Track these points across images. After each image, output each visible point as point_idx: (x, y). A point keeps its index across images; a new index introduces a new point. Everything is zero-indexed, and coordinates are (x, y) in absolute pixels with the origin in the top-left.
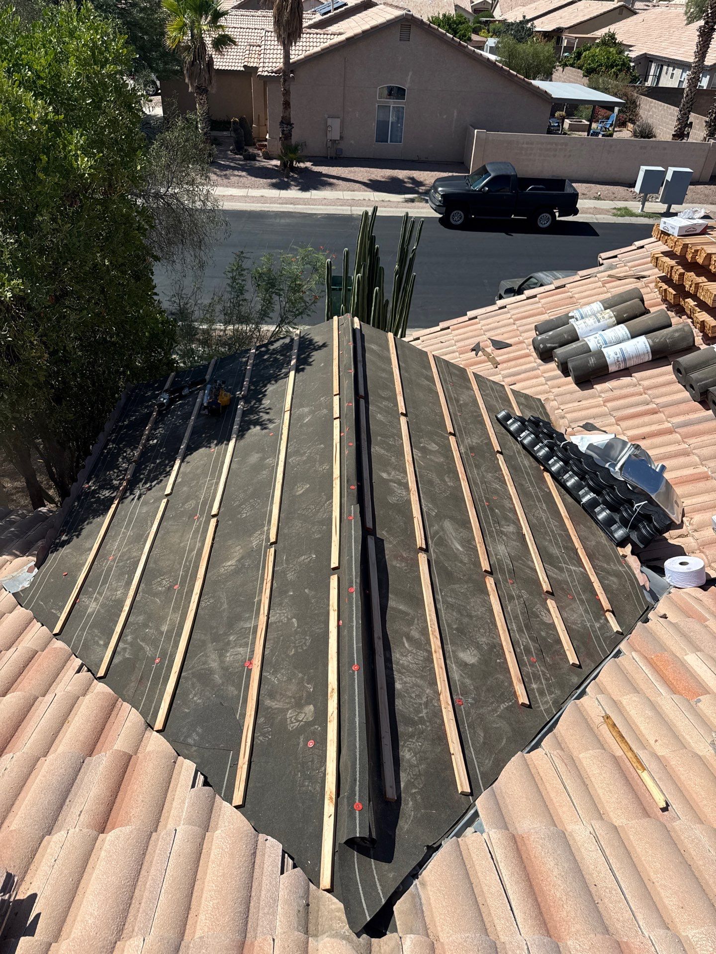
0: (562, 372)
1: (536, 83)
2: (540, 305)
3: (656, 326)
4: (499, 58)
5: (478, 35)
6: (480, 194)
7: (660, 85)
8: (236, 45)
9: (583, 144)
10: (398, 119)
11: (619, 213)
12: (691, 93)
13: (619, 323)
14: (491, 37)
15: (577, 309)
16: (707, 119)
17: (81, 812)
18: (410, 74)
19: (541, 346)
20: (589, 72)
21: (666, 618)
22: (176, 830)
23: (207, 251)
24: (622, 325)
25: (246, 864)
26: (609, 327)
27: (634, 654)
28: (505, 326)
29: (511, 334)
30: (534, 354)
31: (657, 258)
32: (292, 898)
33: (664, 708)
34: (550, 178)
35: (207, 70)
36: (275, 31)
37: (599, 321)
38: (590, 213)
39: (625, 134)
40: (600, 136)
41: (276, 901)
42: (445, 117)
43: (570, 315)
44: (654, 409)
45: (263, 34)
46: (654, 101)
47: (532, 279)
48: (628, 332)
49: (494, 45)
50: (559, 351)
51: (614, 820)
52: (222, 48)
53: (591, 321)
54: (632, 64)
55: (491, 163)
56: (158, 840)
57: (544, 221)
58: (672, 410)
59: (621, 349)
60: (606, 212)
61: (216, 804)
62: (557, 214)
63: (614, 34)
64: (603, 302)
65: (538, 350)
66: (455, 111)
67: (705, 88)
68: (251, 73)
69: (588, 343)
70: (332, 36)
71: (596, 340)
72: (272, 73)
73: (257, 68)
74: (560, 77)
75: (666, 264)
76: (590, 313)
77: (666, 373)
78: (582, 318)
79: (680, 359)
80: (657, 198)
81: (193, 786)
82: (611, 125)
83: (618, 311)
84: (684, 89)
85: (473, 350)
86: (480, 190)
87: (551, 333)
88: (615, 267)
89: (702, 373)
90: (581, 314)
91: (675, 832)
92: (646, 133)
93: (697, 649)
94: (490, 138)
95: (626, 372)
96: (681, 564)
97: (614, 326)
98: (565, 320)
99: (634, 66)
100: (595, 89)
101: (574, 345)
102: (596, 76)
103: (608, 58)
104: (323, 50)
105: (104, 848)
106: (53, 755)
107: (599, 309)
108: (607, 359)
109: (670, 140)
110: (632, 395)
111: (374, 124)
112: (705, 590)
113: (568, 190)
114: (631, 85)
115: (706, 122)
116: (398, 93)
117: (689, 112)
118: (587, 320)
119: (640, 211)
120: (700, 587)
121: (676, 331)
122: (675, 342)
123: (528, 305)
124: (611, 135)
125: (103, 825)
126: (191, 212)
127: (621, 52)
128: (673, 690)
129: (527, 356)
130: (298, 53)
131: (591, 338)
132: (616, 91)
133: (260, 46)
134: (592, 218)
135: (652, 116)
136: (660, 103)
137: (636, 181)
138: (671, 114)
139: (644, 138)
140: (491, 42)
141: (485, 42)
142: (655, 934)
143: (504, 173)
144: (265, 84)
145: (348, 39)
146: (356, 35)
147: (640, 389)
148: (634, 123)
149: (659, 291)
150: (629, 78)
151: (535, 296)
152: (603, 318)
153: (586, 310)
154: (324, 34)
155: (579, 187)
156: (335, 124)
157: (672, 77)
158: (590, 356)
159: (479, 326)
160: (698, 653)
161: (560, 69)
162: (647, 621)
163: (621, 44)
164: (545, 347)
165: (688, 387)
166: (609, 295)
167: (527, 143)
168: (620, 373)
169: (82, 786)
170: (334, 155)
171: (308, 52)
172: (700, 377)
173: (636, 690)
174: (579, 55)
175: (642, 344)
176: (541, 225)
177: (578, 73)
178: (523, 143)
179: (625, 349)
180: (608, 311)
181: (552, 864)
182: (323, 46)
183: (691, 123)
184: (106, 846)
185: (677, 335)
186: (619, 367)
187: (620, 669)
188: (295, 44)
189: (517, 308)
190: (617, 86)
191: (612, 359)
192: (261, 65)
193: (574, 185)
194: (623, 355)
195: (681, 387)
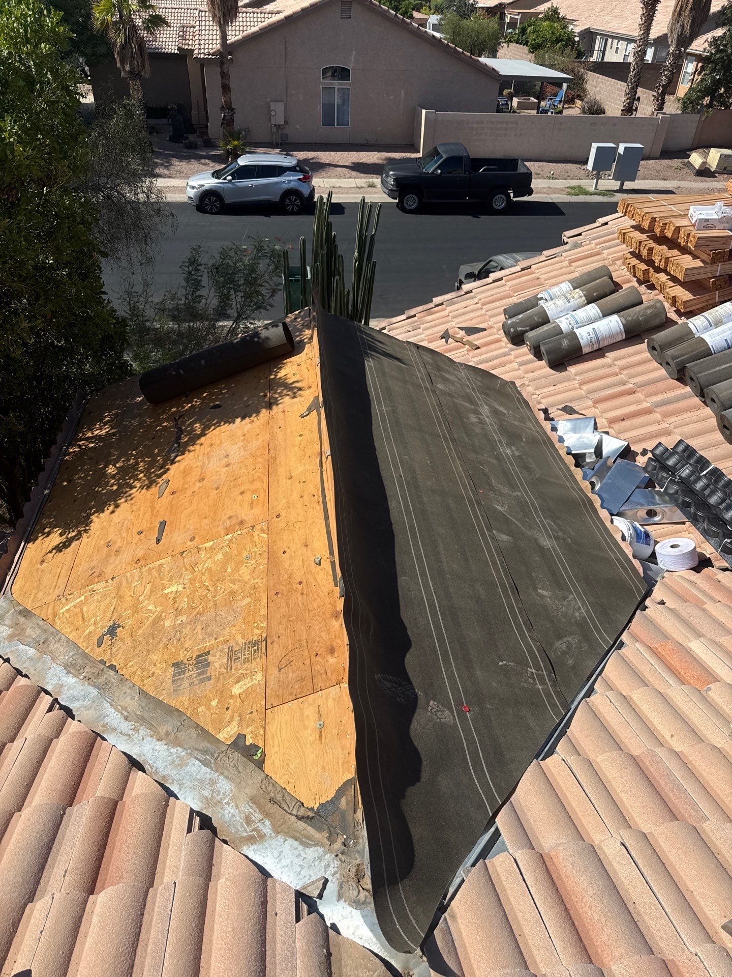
0: (535, 356)
1: (483, 60)
2: (507, 288)
3: (628, 304)
4: (443, 36)
5: (420, 12)
6: (433, 177)
7: (605, 60)
8: (168, 26)
9: (533, 122)
10: (344, 101)
11: (573, 191)
12: (638, 66)
13: (589, 303)
14: (433, 14)
15: (546, 290)
16: (655, 94)
17: (66, 872)
18: (354, 53)
19: (512, 330)
20: (535, 48)
21: (664, 604)
22: (175, 883)
23: (154, 245)
24: (593, 304)
25: (256, 915)
26: (580, 307)
27: (637, 644)
28: (473, 311)
29: (479, 319)
30: (505, 339)
31: (624, 234)
32: (311, 948)
33: (675, 699)
34: (502, 158)
35: (139, 54)
36: (209, 11)
37: (569, 302)
38: (544, 193)
39: (575, 111)
40: (549, 114)
41: (294, 954)
42: (392, 97)
43: (539, 296)
44: (631, 389)
45: (197, 14)
46: (601, 76)
47: (491, 263)
48: (599, 311)
49: (436, 22)
50: (531, 334)
51: (641, 826)
52: (155, 30)
53: (560, 302)
54: (577, 39)
55: (444, 144)
56: (156, 895)
57: (499, 203)
58: (651, 388)
59: (594, 329)
60: (561, 191)
61: (216, 849)
62: (512, 195)
63: (557, 9)
64: (571, 281)
65: (509, 334)
66: (403, 92)
67: (650, 62)
68: (186, 56)
69: (560, 324)
70: (270, 15)
71: (568, 321)
72: (209, 55)
73: (192, 51)
74: (505, 54)
75: (634, 240)
76: (559, 294)
77: (640, 351)
78: (552, 299)
79: (655, 337)
80: (610, 175)
81: (189, 830)
82: (560, 102)
83: (587, 290)
84: (630, 63)
85: (442, 337)
86: (433, 173)
87: (520, 316)
88: (580, 245)
89: (678, 350)
90: (550, 296)
91: (706, 834)
92: (596, 110)
93: (699, 635)
94: (440, 119)
95: (600, 352)
96: (672, 547)
97: (585, 305)
98: (534, 302)
99: (579, 41)
100: (541, 65)
101: (545, 328)
102: (541, 52)
103: (553, 33)
104: (261, 29)
105: (96, 912)
106: (29, 809)
107: (568, 289)
108: (580, 340)
109: (619, 115)
110: (608, 376)
111: (320, 108)
112: (698, 572)
113: (521, 170)
114: (577, 60)
115: (654, 96)
116: (342, 73)
117: (637, 86)
118: (557, 301)
119: (593, 189)
120: (692, 569)
121: (648, 308)
122: (647, 320)
123: (494, 288)
124: (561, 112)
125: (91, 886)
126: (135, 205)
127: (565, 27)
128: (682, 681)
129: (498, 341)
130: (235, 34)
131: (563, 319)
132: (562, 66)
133: (194, 27)
134: (546, 197)
135: (599, 92)
136: (607, 78)
137: (588, 159)
138: (618, 89)
139: (593, 114)
140: (434, 19)
141: (427, 20)
142: (703, 950)
143: (456, 154)
144: (202, 66)
145: (287, 18)
146: (295, 14)
147: (616, 369)
148: (582, 100)
149: (627, 267)
150: (574, 54)
151: (501, 279)
152: (573, 297)
153: (555, 290)
154: (261, 13)
155: (532, 166)
156: (278, 109)
157: (616, 52)
158: (562, 338)
159: (446, 313)
160: (702, 639)
161: (505, 45)
162: (645, 608)
163: (564, 18)
164: (516, 331)
165: (664, 364)
166: (577, 274)
167: (477, 123)
168: (596, 353)
169: (65, 841)
170: (280, 141)
171: (245, 32)
172: (676, 354)
173: (644, 683)
174: (523, 31)
175: (614, 324)
176: (496, 207)
177: (523, 49)
178: (473, 123)
179: (599, 329)
180: (577, 290)
181: (586, 883)
182: (261, 25)
183: (639, 98)
184: (98, 909)
185: (649, 311)
186: (593, 348)
187: (624, 661)
188: (232, 24)
189: (483, 292)
190: (563, 62)
191: (585, 340)
192: (197, 47)
193: (526, 163)
194: (596, 335)
195: (657, 365)
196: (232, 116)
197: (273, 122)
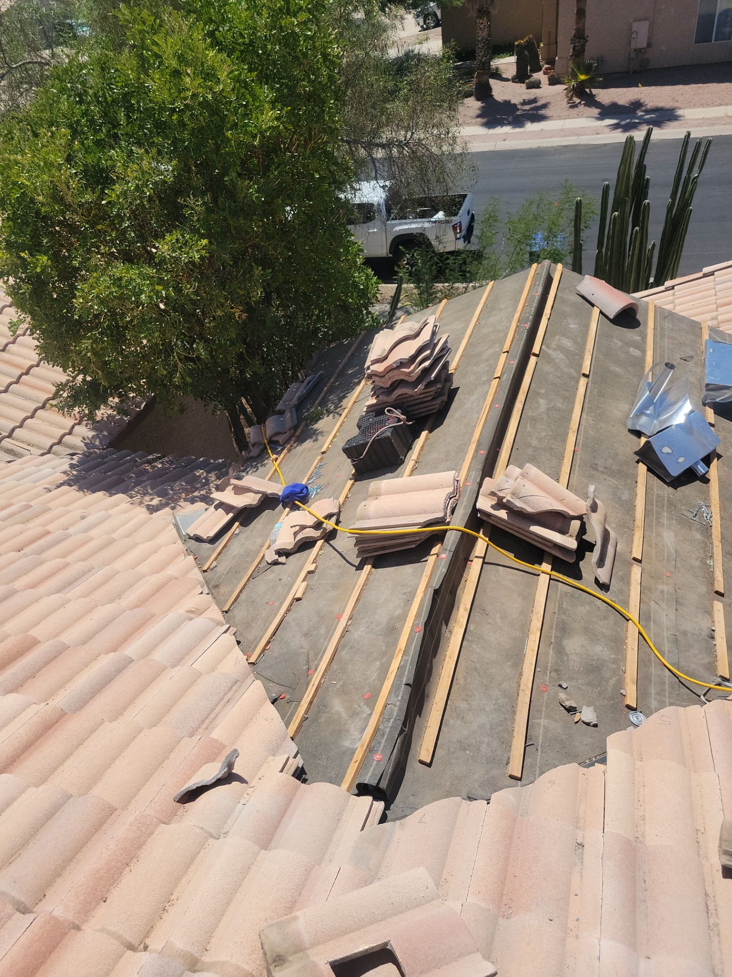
111: (695, 21)
156: (642, 28)
170: (638, 69)
196: (583, 45)
197: (633, 46)
